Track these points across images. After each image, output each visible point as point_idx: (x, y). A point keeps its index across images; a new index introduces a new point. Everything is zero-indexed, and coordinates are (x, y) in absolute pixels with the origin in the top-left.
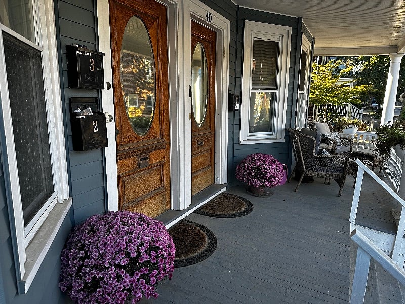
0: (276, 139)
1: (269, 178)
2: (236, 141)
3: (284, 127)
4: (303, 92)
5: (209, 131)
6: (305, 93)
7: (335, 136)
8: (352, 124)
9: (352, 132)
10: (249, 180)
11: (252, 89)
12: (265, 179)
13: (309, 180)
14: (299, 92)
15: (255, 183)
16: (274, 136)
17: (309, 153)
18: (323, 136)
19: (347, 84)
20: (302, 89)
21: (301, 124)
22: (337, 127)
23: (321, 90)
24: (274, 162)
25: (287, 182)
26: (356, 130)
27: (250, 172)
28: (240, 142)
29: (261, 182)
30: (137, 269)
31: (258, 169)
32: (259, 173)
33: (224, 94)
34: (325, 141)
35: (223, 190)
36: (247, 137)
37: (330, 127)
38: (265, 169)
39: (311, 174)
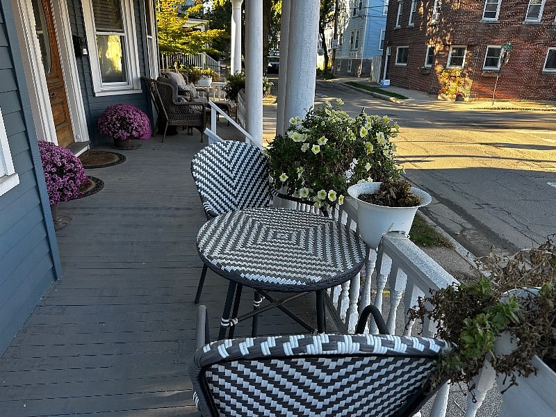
0: (133, 89)
1: (136, 128)
2: (89, 93)
3: (139, 76)
4: (151, 37)
5: (58, 80)
6: (153, 37)
7: (191, 87)
8: (206, 75)
9: (207, 83)
10: (116, 132)
11: (97, 31)
12: (132, 129)
13: (173, 131)
14: (148, 36)
15: (122, 134)
16: (131, 86)
17: (169, 102)
18: (179, 87)
19: (198, 27)
20: (150, 34)
21: (155, 74)
22: (193, 78)
23: (167, 33)
24: (137, 111)
25: (152, 135)
26: (210, 80)
27: (115, 124)
28: (94, 94)
29: (128, 132)
30: (65, 174)
31: (124, 119)
32: (125, 124)
33: (67, 36)
34: (182, 92)
35: (85, 149)
36: (101, 88)
37: (185, 79)
38: (130, 119)
39: (174, 122)
